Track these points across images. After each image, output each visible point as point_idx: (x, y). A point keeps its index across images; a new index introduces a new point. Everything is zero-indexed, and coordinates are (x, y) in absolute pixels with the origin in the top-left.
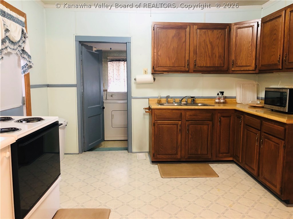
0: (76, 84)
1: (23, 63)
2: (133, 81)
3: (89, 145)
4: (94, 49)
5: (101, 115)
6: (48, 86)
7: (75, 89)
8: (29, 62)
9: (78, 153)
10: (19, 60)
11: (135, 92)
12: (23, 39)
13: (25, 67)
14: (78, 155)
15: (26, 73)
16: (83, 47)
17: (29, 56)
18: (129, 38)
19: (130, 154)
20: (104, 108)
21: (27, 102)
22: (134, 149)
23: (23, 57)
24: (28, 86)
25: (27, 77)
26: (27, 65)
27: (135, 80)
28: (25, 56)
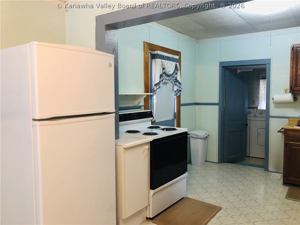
1: (176, 88)
3: (229, 157)
4: (239, 71)
6: (197, 104)
7: (217, 107)
8: (180, 87)
9: (217, 162)
10: (173, 87)
12: (176, 71)
13: (177, 91)
14: (217, 164)
15: (177, 95)
16: (227, 70)
17: (180, 84)
20: (247, 125)
21: (178, 116)
22: (271, 168)
23: (176, 84)
24: (179, 105)
25: (179, 98)
26: (178, 89)
27: (273, 99)
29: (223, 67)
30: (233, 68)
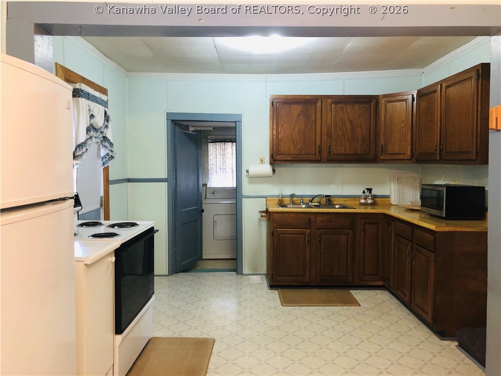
0: (167, 177)
1: (103, 152)
2: (244, 173)
3: (183, 264)
4: (191, 129)
5: (199, 221)
6: (129, 180)
7: (164, 185)
8: (111, 151)
9: (167, 274)
10: (99, 150)
11: (247, 189)
12: (106, 123)
13: (105, 158)
14: (167, 278)
15: (106, 166)
16: (177, 127)
17: (111, 144)
18: (240, 116)
19: (240, 276)
20: (203, 211)
21: (105, 202)
22: (246, 270)
23: (104, 146)
24: (107, 182)
25: (106, 170)
26: (108, 155)
27: (247, 172)
28: (107, 144)
29: (173, 121)
30: (184, 123)
